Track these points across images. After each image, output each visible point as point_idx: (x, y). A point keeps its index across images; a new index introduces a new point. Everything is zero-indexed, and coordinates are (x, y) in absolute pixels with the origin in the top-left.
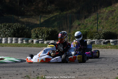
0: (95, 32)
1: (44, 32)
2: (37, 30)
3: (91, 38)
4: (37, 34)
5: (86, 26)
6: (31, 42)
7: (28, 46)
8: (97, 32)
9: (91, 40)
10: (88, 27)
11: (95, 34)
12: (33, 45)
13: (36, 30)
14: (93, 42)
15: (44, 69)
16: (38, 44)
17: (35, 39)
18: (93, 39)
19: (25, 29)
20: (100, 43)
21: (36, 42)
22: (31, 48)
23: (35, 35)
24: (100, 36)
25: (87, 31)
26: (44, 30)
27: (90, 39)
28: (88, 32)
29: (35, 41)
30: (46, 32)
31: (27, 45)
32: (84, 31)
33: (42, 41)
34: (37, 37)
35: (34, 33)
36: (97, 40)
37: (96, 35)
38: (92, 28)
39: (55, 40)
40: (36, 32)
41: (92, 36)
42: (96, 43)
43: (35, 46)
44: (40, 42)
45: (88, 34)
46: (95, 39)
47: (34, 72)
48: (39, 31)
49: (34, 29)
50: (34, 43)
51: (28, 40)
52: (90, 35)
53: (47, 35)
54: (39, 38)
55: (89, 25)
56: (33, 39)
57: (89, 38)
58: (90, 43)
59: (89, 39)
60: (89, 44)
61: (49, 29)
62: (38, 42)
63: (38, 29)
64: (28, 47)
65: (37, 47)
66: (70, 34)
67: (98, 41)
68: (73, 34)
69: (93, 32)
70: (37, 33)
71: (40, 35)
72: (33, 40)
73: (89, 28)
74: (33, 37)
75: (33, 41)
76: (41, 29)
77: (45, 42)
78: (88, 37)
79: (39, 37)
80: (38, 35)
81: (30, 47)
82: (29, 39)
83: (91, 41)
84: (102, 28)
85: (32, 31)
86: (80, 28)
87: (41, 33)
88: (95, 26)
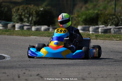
0: (111, 15)
1: (31, 12)
2: (21, 10)
3: (106, 23)
4: (20, 15)
5: (95, 5)
6: (12, 28)
7: (8, 33)
8: (114, 15)
9: (105, 26)
10: (99, 7)
11: (111, 18)
12: (16, 32)
13: (19, 9)
14: (108, 29)
15: (35, 73)
16: (23, 31)
17: (18, 23)
18: (108, 26)
19: (2, 7)
20: (120, 32)
21: (19, 27)
22: (12, 36)
23: (18, 17)
24: (119, 21)
25: (99, 12)
26: (32, 10)
27: (103, 25)
28: (101, 14)
29: (17, 26)
30: (35, 12)
31: (6, 32)
32: (94, 13)
33: (29, 27)
34: (21, 20)
35: (17, 14)
36: (114, 27)
37: (113, 19)
38: (105, 8)
39: (49, 26)
40: (19, 11)
41: (107, 20)
42: (113, 32)
43: (18, 34)
44: (25, 28)
45: (100, 17)
46: (110, 26)
47: (19, 77)
48: (24, 11)
49: (16, 8)
50: (16, 29)
51: (7, 24)
52: (103, 18)
53: (37, 17)
54: (24, 22)
55: (101, 3)
56: (14, 22)
57: (102, 23)
58: (103, 31)
59: (101, 25)
60: (101, 32)
61: (39, 8)
62: (22, 28)
63: (23, 7)
64: (8, 35)
65: (21, 35)
66: (72, 16)
67: (116, 29)
68: (76, 17)
69: (108, 15)
70: (20, 13)
71: (25, 17)
72: (14, 24)
73: (101, 8)
74: (15, 20)
75: (14, 26)
76: (27, 8)
77: (34, 28)
78: (101, 21)
79: (24, 20)
80: (23, 17)
81: (10, 35)
82: (9, 23)
83: (105, 28)
84: (120, 8)
85: (12, 10)
86: (86, 7)
87: (27, 14)
88: (111, 5)
